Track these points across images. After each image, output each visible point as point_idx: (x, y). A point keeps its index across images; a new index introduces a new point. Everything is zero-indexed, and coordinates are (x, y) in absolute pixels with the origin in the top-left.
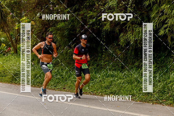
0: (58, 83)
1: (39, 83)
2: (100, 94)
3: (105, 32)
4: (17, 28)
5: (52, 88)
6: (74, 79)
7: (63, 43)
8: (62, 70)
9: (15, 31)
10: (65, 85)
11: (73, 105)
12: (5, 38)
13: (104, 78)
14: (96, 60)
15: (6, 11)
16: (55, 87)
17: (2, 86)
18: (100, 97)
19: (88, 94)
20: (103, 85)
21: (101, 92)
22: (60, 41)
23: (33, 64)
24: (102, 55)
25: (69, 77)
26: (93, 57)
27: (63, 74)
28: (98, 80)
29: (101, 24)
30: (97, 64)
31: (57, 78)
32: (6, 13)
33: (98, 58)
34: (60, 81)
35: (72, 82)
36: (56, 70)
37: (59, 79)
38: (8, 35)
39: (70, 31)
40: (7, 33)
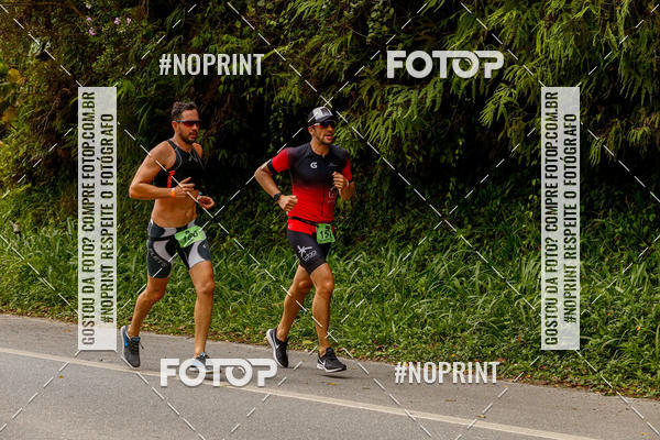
1: (41, 298)
3: (284, 111)
7: (129, 150)
8: (124, 249)
13: (282, 278)
14: (252, 215)
18: (262, 348)
19: (222, 340)
20: (277, 305)
27: (129, 265)
28: (259, 287)
29: (270, 81)
30: (253, 228)
33: (257, 206)
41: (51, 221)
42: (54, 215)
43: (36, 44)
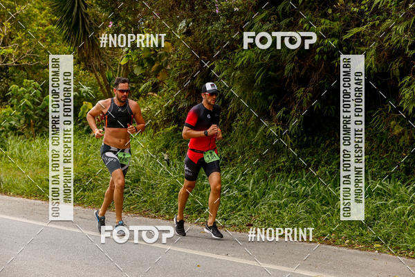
0: (233, 209)
2: (348, 241)
4: (123, 63)
6: (276, 201)
7: (248, 101)
8: (244, 174)
9: (120, 69)
10: (252, 216)
12: (93, 87)
15: (95, 16)
16: (226, 220)
17: (85, 216)
18: (345, 249)
21: (350, 237)
23: (165, 158)
25: (264, 194)
26: (328, 142)
31: (229, 197)
32: (95, 20)
34: (237, 206)
35: (270, 208)
36: (229, 176)
37: (236, 198)
38: (101, 80)
40: (98, 74)
43: (182, 25)
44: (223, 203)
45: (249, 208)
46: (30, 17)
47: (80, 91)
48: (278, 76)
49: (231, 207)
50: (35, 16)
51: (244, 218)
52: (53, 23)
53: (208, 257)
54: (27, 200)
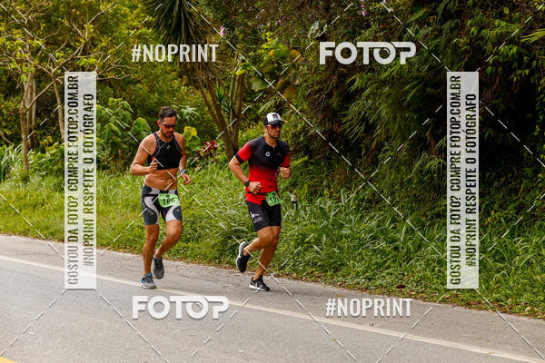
0: (379, 266)
1: (315, 264)
2: (528, 308)
4: (239, 72)
5: (358, 283)
6: (435, 256)
7: (400, 127)
8: (394, 220)
9: (234, 85)
10: (403, 275)
11: (433, 345)
12: (199, 108)
14: (516, 191)
16: (370, 280)
17: (188, 274)
18: (525, 319)
19: (486, 309)
20: (538, 277)
21: (531, 303)
22: (388, 122)
23: (292, 200)
24: (536, 172)
25: (420, 247)
26: (503, 180)
27: (398, 235)
28: (522, 260)
29: (537, 63)
30: (518, 203)
31: (375, 251)
33: (520, 183)
34: (385, 262)
35: (428, 265)
36: (374, 223)
37: (383, 252)
38: (209, 98)
39: (426, 85)
40: (205, 90)
41: (326, 192)
42: (328, 186)
43: (315, 26)
44: (366, 258)
45: (401, 265)
46: (117, 18)
47: (182, 113)
48: (439, 93)
49: (377, 263)
50: (125, 16)
51: (393, 277)
52: (148, 25)
53: (348, 328)
54: (114, 253)
